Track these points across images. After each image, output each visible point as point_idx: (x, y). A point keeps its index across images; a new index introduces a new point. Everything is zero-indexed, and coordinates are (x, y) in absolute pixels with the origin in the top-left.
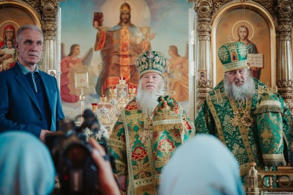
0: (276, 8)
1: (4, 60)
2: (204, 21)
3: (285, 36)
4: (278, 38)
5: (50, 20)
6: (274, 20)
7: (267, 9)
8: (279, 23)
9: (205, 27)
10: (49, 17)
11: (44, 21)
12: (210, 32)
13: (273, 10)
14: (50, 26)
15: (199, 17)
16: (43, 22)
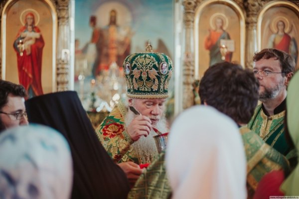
0: (246, 4)
1: (26, 41)
2: (189, 13)
3: (252, 27)
4: (247, 28)
5: (64, 9)
6: (243, 13)
7: (239, 5)
8: (248, 16)
9: (190, 17)
10: (63, 6)
11: (60, 10)
12: (193, 22)
13: (244, 5)
14: (63, 14)
15: (186, 9)
16: (58, 11)
